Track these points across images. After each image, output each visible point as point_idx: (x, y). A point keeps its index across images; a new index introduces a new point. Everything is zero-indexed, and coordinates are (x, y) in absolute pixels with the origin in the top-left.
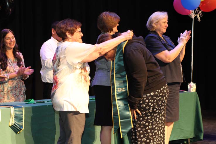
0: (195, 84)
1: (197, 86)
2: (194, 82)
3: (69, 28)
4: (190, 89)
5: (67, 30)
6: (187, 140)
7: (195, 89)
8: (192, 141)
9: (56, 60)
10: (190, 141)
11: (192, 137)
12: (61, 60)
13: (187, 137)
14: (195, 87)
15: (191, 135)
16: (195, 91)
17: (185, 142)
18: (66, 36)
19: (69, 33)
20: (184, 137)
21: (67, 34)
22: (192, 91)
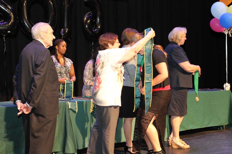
0: (229, 84)
1: (231, 86)
2: (229, 83)
3: (110, 40)
4: (226, 88)
5: (109, 42)
6: (222, 126)
7: (229, 88)
8: (227, 127)
9: (100, 64)
10: (225, 127)
11: (227, 125)
12: (104, 63)
13: (223, 124)
14: (230, 87)
15: (226, 122)
16: (229, 89)
17: (221, 128)
18: (108, 46)
19: (110, 44)
20: (220, 124)
21: (109, 45)
22: (227, 90)
